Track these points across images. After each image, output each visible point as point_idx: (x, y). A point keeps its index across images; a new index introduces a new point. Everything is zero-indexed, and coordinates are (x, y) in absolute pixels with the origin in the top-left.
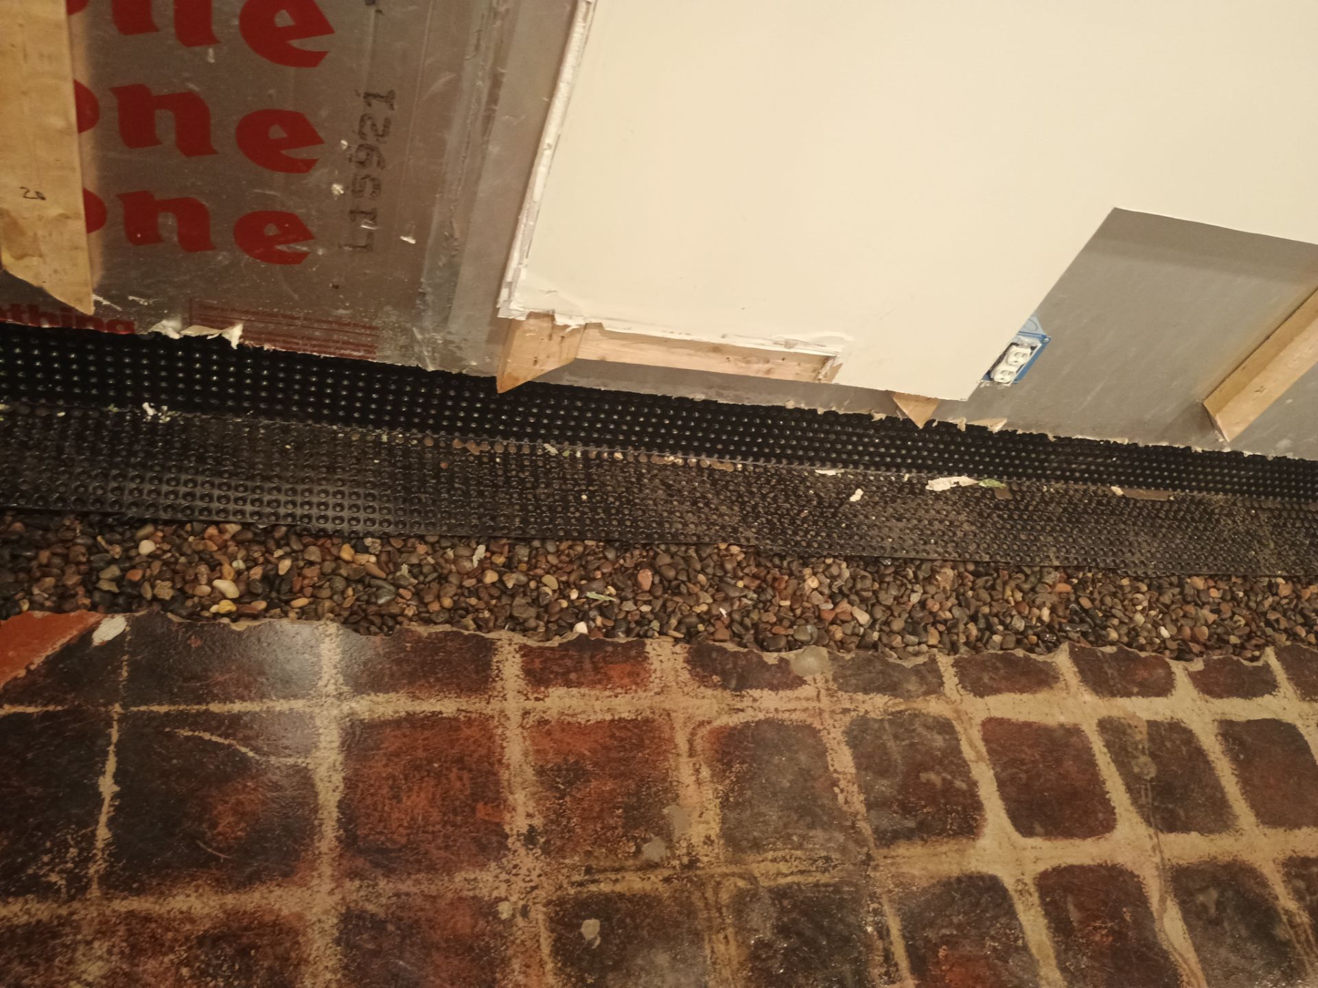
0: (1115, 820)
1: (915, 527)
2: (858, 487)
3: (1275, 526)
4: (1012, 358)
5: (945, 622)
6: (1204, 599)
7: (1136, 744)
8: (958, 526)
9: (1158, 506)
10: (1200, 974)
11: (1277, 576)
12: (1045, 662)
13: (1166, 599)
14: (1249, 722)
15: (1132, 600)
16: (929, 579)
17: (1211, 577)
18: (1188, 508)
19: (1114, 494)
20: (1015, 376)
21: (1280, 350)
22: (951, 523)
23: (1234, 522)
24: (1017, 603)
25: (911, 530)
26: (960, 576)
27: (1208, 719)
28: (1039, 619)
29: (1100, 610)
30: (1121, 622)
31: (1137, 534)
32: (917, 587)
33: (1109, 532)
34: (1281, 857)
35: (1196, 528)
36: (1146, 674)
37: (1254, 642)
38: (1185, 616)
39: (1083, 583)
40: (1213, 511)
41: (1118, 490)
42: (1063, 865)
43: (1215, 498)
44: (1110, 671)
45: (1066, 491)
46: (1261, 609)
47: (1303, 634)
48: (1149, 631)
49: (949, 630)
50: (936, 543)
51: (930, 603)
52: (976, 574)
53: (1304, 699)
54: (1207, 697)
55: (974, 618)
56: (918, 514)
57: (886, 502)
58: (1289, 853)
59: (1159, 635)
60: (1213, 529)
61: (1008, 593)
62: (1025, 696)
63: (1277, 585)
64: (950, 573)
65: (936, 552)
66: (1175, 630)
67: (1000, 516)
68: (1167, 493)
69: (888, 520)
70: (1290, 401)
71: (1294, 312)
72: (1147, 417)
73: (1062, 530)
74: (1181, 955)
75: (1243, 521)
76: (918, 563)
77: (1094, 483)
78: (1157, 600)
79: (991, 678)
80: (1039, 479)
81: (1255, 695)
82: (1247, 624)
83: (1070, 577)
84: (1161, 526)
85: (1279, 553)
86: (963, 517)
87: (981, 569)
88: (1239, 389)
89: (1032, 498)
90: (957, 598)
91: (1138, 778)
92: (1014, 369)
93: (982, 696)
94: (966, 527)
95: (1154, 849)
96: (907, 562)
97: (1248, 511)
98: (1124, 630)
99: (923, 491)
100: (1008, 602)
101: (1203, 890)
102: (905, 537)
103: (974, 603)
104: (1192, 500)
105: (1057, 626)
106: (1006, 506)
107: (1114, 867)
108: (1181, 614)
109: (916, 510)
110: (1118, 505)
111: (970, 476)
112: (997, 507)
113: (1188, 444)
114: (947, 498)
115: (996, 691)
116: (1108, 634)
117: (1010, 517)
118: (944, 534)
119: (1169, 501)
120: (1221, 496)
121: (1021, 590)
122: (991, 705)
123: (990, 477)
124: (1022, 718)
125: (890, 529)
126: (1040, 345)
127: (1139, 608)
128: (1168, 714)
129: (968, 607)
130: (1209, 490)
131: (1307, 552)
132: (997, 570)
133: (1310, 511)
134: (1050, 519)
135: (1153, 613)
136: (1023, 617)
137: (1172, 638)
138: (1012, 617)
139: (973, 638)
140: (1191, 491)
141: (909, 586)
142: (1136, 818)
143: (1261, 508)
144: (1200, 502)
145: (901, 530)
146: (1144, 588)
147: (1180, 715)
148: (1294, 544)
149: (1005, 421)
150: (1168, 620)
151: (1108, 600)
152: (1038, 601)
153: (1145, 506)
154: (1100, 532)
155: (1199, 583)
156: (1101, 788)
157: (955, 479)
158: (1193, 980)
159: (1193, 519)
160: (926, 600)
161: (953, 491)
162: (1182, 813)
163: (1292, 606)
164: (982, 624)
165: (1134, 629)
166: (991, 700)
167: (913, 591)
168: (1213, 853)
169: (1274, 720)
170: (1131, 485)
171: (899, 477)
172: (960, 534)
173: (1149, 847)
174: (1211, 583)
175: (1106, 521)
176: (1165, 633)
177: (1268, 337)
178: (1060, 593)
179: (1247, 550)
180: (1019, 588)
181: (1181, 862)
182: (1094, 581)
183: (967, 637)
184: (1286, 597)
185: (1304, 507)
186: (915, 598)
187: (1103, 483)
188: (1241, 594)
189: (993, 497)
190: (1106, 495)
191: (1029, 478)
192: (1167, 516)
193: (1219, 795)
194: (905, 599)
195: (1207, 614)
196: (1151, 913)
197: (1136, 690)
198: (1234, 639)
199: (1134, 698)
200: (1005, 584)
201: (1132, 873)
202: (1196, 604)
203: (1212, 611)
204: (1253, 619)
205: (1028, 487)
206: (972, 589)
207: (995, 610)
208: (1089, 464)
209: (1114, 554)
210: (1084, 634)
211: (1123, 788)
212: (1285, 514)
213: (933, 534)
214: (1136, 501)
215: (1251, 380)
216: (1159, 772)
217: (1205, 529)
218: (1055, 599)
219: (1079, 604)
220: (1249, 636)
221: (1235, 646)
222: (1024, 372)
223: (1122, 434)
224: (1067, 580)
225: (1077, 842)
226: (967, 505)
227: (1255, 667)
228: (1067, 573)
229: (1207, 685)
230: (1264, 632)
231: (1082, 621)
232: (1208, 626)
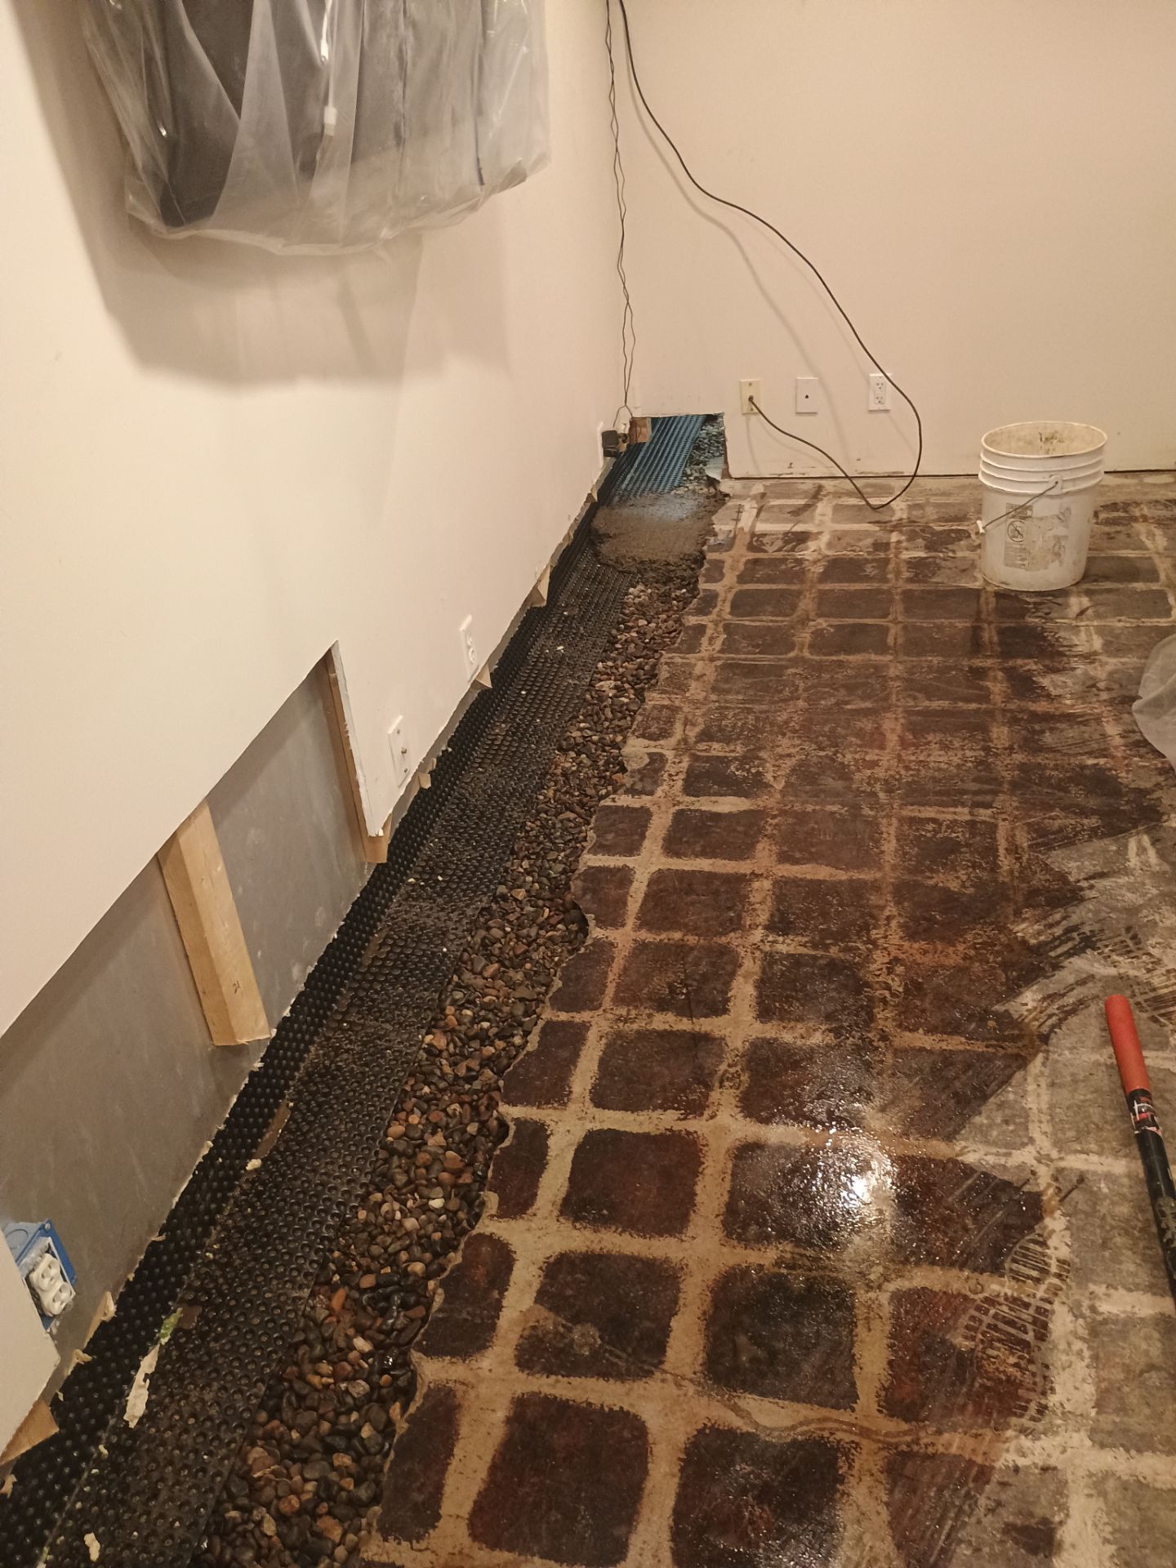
0: (635, 1416)
1: (177, 1472)
2: (80, 1537)
3: (369, 1009)
4: (45, 1283)
5: (318, 1498)
6: (417, 1135)
7: (557, 1333)
8: (203, 1408)
9: (293, 1126)
10: (825, 1412)
11: (423, 1041)
12: (426, 1397)
13: (401, 1179)
14: (571, 1180)
15: (386, 1220)
16: (254, 1488)
17: (396, 1111)
18: (310, 1093)
19: (256, 1170)
20: (69, 1285)
21: (209, 956)
22: (194, 1415)
23: (347, 1051)
24: (333, 1375)
25: (178, 1483)
26: (268, 1437)
27: (554, 1226)
28: (364, 1356)
29: (383, 1266)
30: (407, 1249)
31: (314, 1170)
32: (256, 1515)
33: (298, 1204)
34: (721, 1234)
35: (336, 1097)
36: (481, 1271)
37: (483, 1108)
38: (428, 1168)
39: (343, 1270)
40: (325, 1067)
41: (254, 1164)
42: (671, 1522)
43: (312, 1055)
44: (464, 1315)
45: (225, 1228)
46: (451, 1077)
47: (492, 1050)
48: (429, 1221)
49: (330, 1498)
50: (210, 1454)
51: (284, 1507)
52: (276, 1411)
53: (565, 1104)
54: (530, 1211)
55: (330, 1450)
56: (161, 1459)
57: (123, 1502)
58: (717, 1222)
59: (438, 1212)
60: (345, 1079)
61: (316, 1380)
62: (458, 1451)
63: (430, 1045)
64: (257, 1452)
65: (223, 1459)
66: (439, 1189)
67: (216, 1340)
68: (283, 1109)
69: (148, 1513)
70: (259, 953)
71: (176, 921)
72: (196, 1111)
73: (270, 1262)
74: (801, 1424)
75: (351, 1042)
76: (225, 1496)
77: (232, 1188)
78: (397, 1188)
79: (420, 1490)
80: (194, 1258)
81: (545, 1154)
82: (462, 1104)
83: (328, 1282)
84: (318, 1137)
85: (400, 1024)
86: (194, 1395)
87: (271, 1403)
88: (223, 1007)
89: (214, 1280)
90: (294, 1461)
91: (595, 1354)
92: (60, 1283)
93: (438, 1517)
94: (208, 1396)
95: (679, 1386)
96: (217, 1511)
97: (344, 1031)
98: (417, 1250)
99: (133, 1434)
100: (327, 1386)
101: (736, 1352)
102: (184, 1497)
103: (310, 1440)
104: (304, 1084)
105: (382, 1337)
106: (208, 1322)
107: (687, 1451)
108: (423, 1171)
109: (155, 1460)
110: (271, 1173)
111: (145, 1354)
112: (203, 1336)
113: (247, 1072)
114: (160, 1403)
115: (439, 1488)
116: (415, 1274)
117: (224, 1325)
118: (204, 1435)
119: (293, 1109)
120: (312, 1049)
121: (320, 1359)
122: (454, 1511)
123: (159, 1324)
124: (483, 1474)
125: (162, 1516)
126: (49, 1240)
127: (398, 1215)
128: (534, 1270)
129: (312, 1451)
130: (302, 1059)
131: (411, 996)
132: (281, 1379)
133: (370, 966)
134: (249, 1272)
135: (410, 1203)
136: (354, 1379)
137: (447, 1198)
138: (347, 1391)
139: (354, 1468)
140: (293, 1078)
141: (251, 1526)
142: (639, 1387)
143: (345, 1014)
144: (309, 1074)
145: (171, 1499)
146: (378, 1196)
147: (540, 1258)
148: (396, 1004)
149: (109, 1295)
150: (426, 1191)
151: (376, 1250)
152: (342, 1343)
153: (286, 1142)
154: (293, 1214)
155: (397, 1129)
156: (594, 1412)
157: (139, 1377)
158: (830, 1425)
159: (325, 1095)
160: (278, 1510)
161: (153, 1389)
162: (647, 1324)
163: (460, 1044)
164: (339, 1442)
165: (420, 1238)
166: (447, 1507)
167: (259, 1524)
168: (699, 1313)
169: (577, 1151)
170: (255, 1145)
171: (99, 1461)
172: (213, 1411)
173: (675, 1391)
174: (402, 1115)
175: (284, 1200)
176: (437, 1203)
177: (187, 957)
178: (343, 1307)
179: (384, 1057)
180: (316, 1360)
181: (700, 1361)
182: (346, 1254)
183: (350, 1475)
184: (448, 1044)
185: (363, 970)
186: (270, 1527)
187: (237, 1177)
188: (426, 1089)
189: (188, 1333)
190: (253, 1182)
191: (187, 1271)
192: (309, 1123)
193: (639, 1265)
194: (264, 1542)
195: (436, 1140)
196: (748, 1433)
197: (496, 1294)
198: (472, 1129)
199: (505, 1303)
200: (301, 1377)
201: (699, 1431)
202: (419, 1146)
203: (434, 1133)
204: (459, 1094)
205: (198, 1277)
206: (290, 1429)
207: (331, 1415)
208: (210, 1188)
209: (326, 1211)
210: (405, 1306)
211: (602, 1382)
212: (362, 994)
213: (196, 1452)
214: (276, 1148)
215: (221, 994)
216: (595, 1324)
217: (342, 1088)
218: (347, 1318)
219: (365, 1291)
220: (475, 1108)
221: (479, 1131)
222: (70, 1271)
223: (200, 1146)
224: (334, 1288)
225: (649, 1485)
226: (181, 1379)
227: (515, 1137)
228: (322, 1283)
229: (517, 1204)
230: (476, 1092)
231: (387, 1298)
232: (447, 1148)
